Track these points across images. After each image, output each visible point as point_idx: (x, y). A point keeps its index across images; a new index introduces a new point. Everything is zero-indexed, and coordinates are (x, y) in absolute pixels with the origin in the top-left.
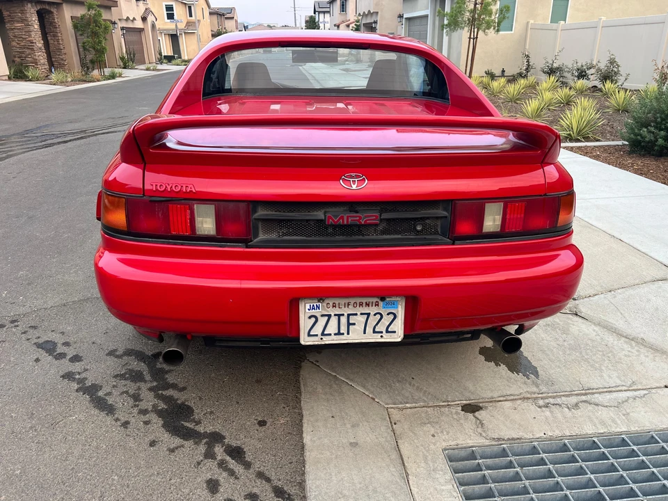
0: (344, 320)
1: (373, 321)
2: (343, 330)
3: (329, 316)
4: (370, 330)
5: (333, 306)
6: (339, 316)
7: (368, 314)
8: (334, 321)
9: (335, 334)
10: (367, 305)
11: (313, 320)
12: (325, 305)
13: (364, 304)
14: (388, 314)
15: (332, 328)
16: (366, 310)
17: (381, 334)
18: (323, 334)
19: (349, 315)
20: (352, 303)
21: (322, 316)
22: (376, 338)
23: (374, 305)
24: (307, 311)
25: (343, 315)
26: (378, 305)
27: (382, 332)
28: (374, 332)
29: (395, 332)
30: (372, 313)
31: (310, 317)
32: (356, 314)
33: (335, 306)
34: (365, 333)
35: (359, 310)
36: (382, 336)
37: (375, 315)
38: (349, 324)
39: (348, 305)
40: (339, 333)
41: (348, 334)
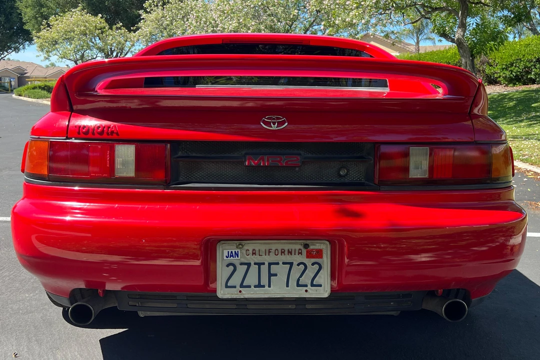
0: (264, 269)
1: (296, 272)
2: (265, 281)
3: (249, 265)
4: (293, 282)
5: (253, 254)
6: (259, 265)
7: (291, 264)
8: (254, 269)
9: (255, 287)
10: (290, 252)
11: (231, 268)
12: (244, 252)
13: (286, 252)
14: (313, 264)
15: (252, 279)
16: (288, 258)
17: (305, 288)
18: (242, 286)
19: (270, 264)
20: (273, 251)
21: (242, 264)
22: (300, 293)
23: (297, 253)
24: (225, 258)
25: (264, 264)
26: (301, 253)
27: (306, 286)
28: (298, 285)
29: (320, 286)
30: (295, 263)
31: (228, 266)
32: (278, 264)
33: (255, 254)
34: (287, 286)
35: (282, 258)
36: (306, 291)
37: (298, 265)
38: (270, 275)
39: (269, 252)
40: (259, 286)
41: (269, 286)
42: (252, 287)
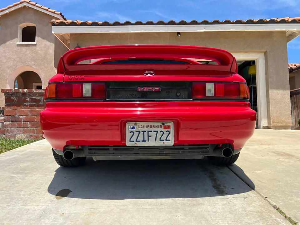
0: (146, 134)
1: (159, 135)
2: (146, 139)
3: (139, 132)
4: (158, 139)
6: (144, 132)
7: (157, 132)
8: (142, 134)
9: (142, 141)
10: (157, 127)
11: (132, 133)
12: (137, 127)
13: (155, 127)
14: (166, 132)
15: (141, 138)
16: (156, 129)
17: (163, 142)
18: (136, 141)
19: (148, 132)
20: (149, 126)
21: (136, 132)
22: (161, 144)
23: (159, 127)
24: (129, 129)
25: (146, 132)
26: (161, 127)
27: (164, 141)
28: (160, 140)
29: (170, 141)
31: (130, 132)
32: (152, 131)
33: (142, 127)
34: (156, 141)
35: (153, 129)
36: (164, 143)
37: (160, 132)
38: (149, 136)
39: (148, 127)
40: (144, 141)
41: (148, 141)
42: (141, 141)
